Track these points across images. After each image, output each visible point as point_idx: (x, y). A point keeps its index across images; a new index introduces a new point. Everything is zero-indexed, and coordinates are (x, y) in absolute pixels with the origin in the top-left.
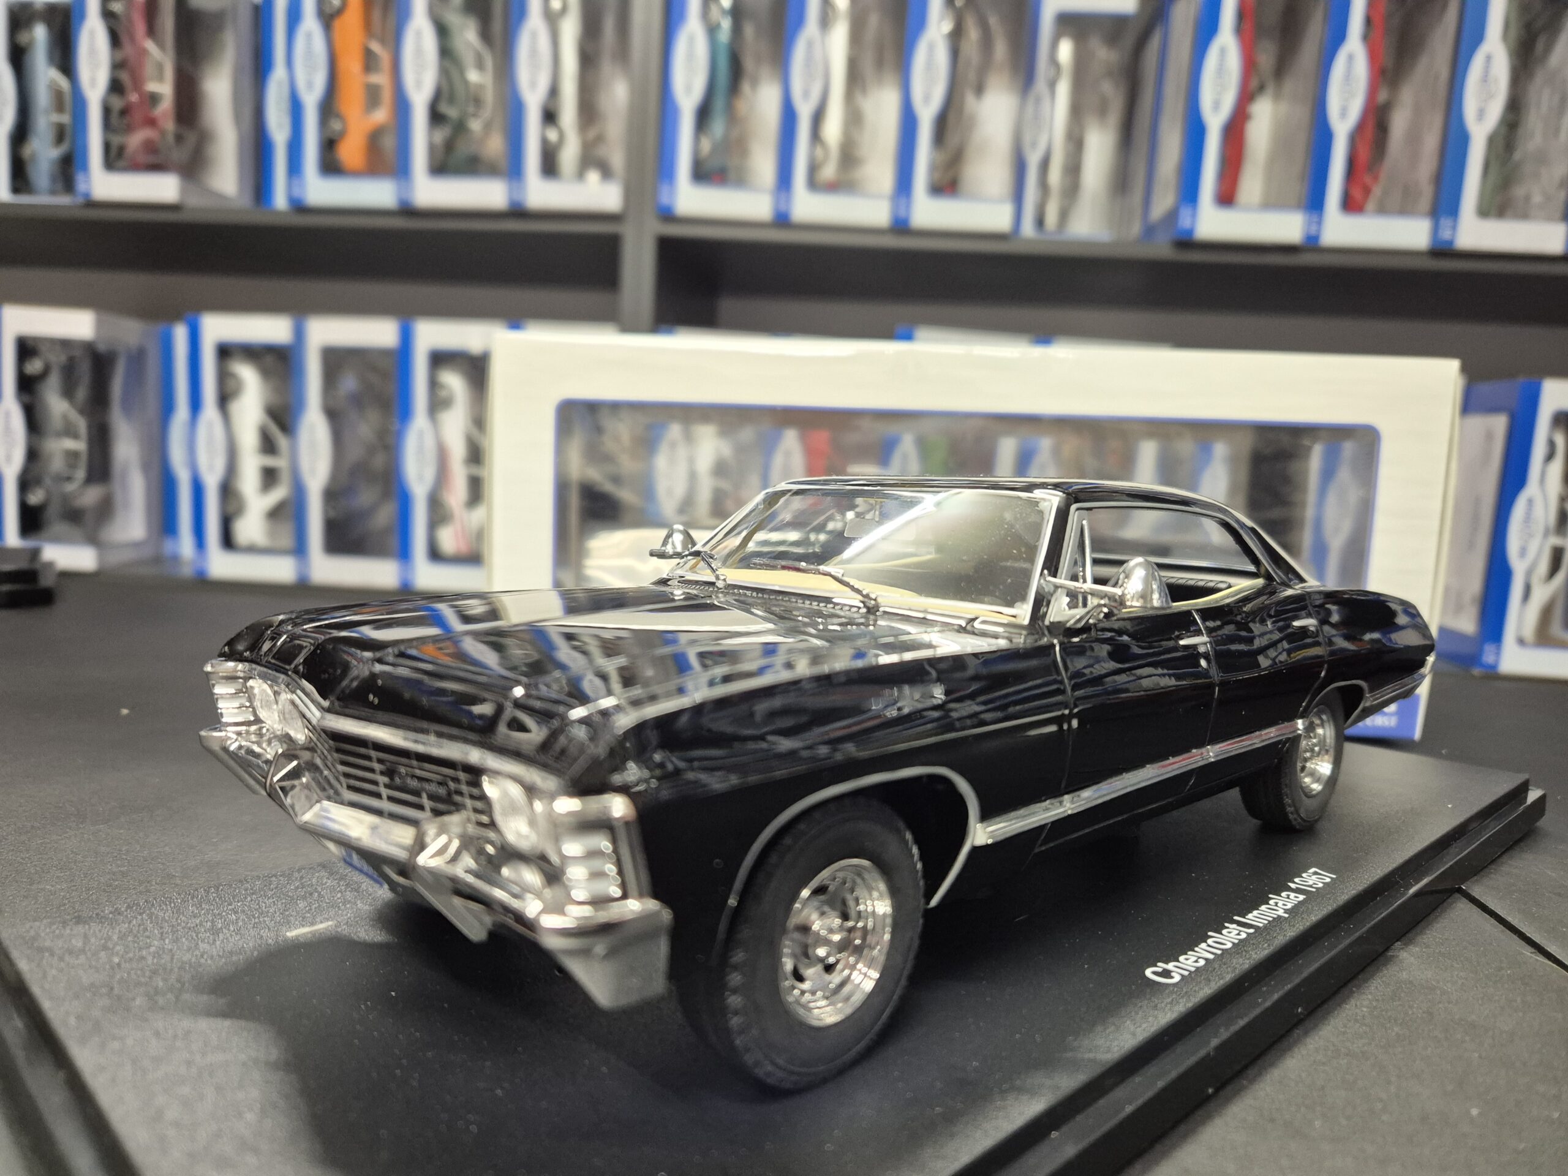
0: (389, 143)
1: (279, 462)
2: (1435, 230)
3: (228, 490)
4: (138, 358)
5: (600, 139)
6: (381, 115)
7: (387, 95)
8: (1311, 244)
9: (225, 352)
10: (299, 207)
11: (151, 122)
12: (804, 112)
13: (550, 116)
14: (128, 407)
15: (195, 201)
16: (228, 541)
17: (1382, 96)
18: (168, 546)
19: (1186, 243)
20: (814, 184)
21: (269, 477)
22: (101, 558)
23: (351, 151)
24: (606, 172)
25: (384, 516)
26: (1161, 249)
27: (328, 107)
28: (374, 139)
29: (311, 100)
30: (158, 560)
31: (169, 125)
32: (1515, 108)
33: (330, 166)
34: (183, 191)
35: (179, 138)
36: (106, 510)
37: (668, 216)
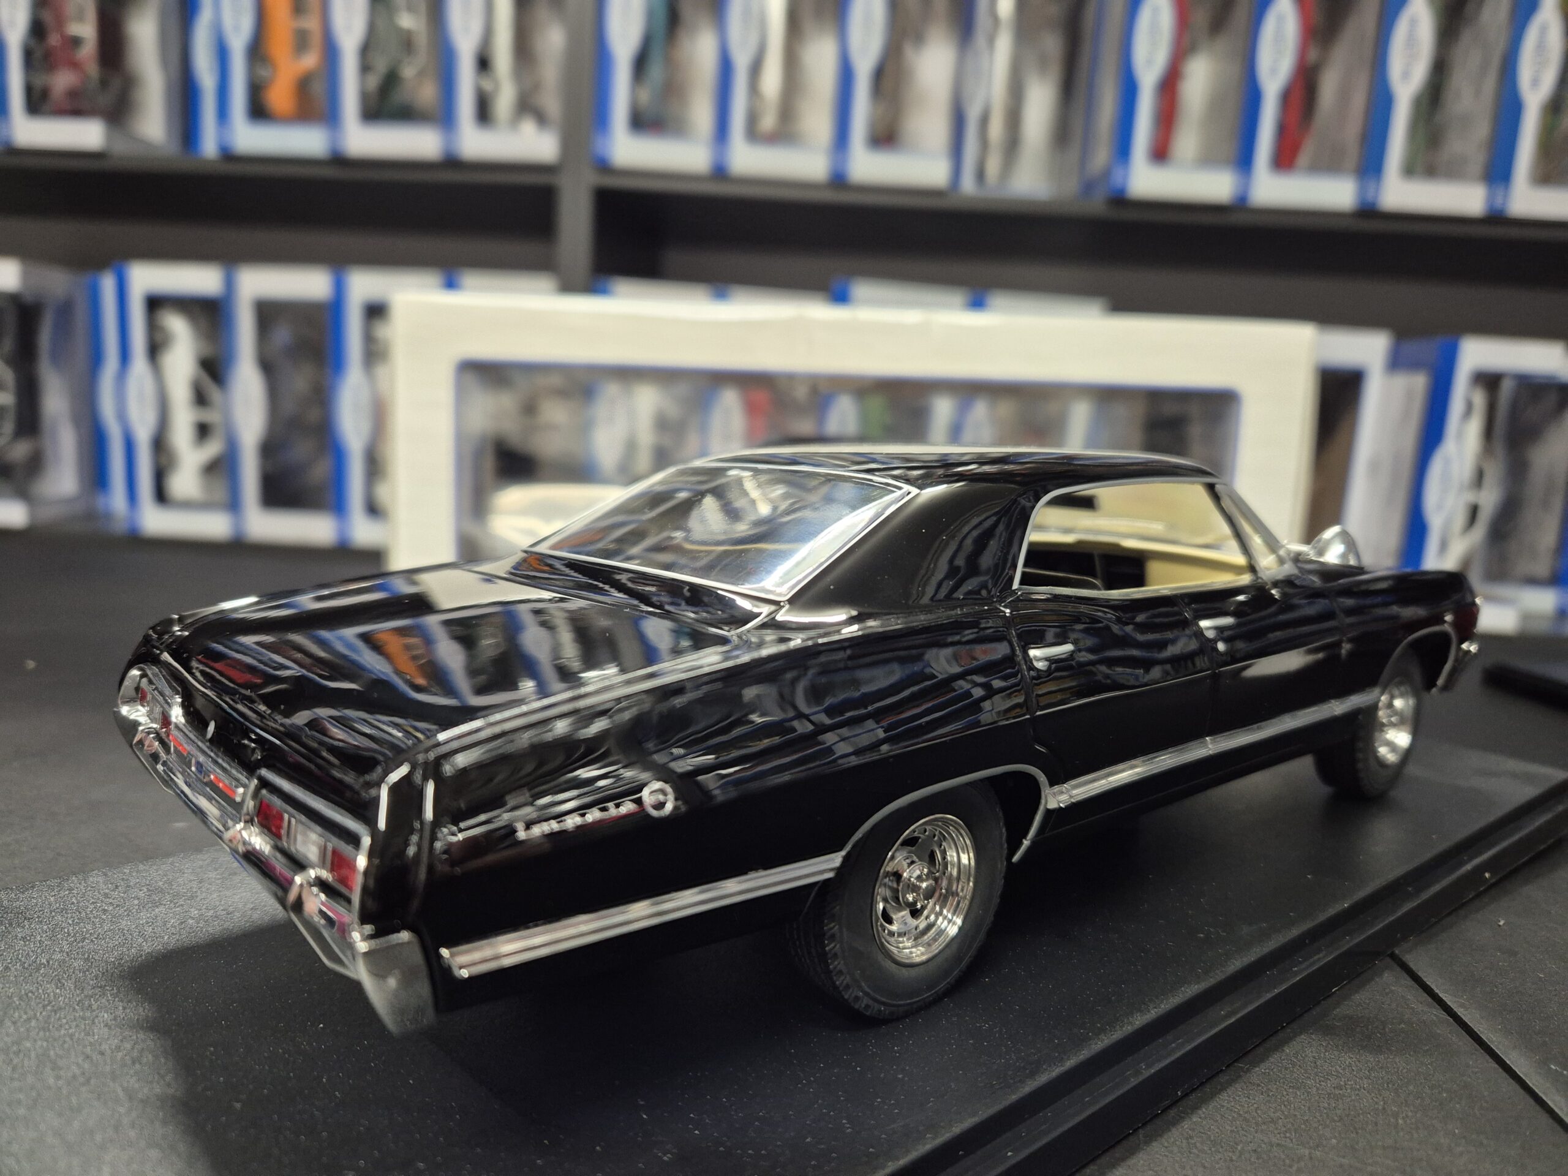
0: (318, 88)
1: (211, 416)
2: (1362, 190)
3: (160, 444)
4: (65, 310)
5: (537, 87)
6: (310, 61)
7: (316, 39)
8: (1240, 204)
9: (155, 303)
10: (228, 156)
11: (75, 65)
12: (741, 61)
13: (484, 63)
14: (57, 357)
15: (122, 148)
16: (161, 496)
17: (1313, 55)
18: (100, 502)
19: (1120, 200)
20: (753, 134)
21: (203, 431)
22: (32, 514)
23: (280, 96)
24: (541, 119)
25: (320, 471)
26: (1096, 205)
27: (257, 51)
28: (303, 85)
29: (238, 43)
30: (91, 515)
31: (93, 69)
32: (1440, 69)
33: (258, 111)
34: (109, 137)
35: (104, 83)
36: (35, 465)
37: (604, 166)
